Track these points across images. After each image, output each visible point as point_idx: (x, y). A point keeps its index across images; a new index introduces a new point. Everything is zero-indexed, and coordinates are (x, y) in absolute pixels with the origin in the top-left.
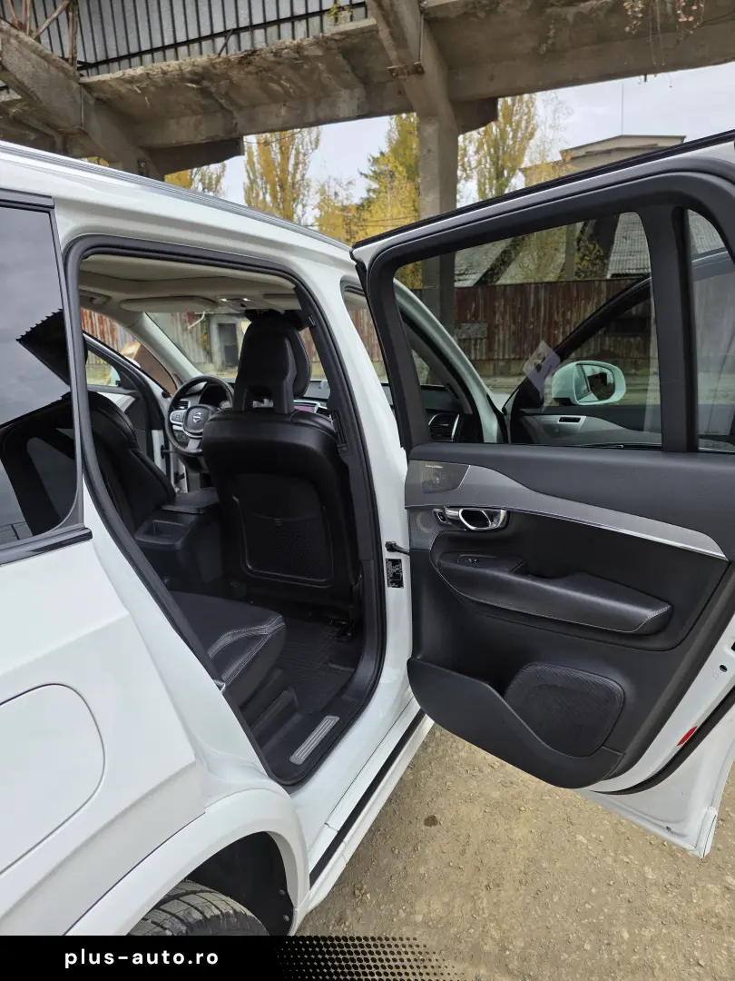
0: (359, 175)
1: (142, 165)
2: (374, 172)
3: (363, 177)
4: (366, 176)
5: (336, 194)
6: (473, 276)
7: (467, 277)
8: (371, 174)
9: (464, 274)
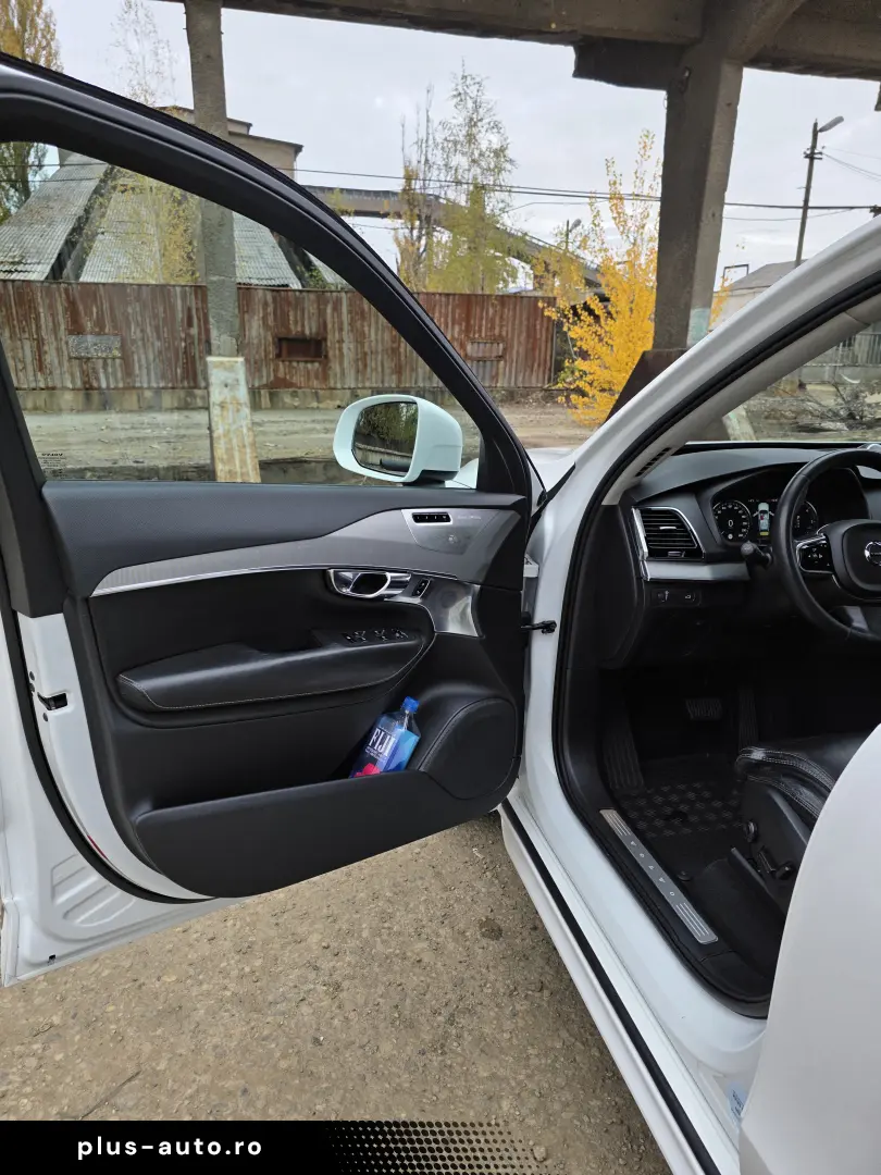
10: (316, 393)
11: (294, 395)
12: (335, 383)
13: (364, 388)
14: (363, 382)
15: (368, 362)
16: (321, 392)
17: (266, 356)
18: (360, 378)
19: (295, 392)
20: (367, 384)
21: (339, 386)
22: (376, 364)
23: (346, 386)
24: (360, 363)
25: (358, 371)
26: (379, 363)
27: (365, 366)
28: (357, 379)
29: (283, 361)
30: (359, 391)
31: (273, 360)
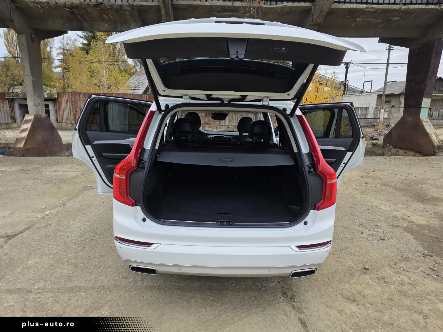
0: (77, 36)
1: (32, 36)
2: (85, 36)
3: (79, 37)
4: (81, 37)
5: (67, 44)
6: (142, 88)
7: (139, 88)
8: (83, 36)
9: (137, 87)
10: (216, 127)
11: (210, 127)
12: (222, 124)
13: (231, 125)
14: (231, 123)
15: (233, 117)
16: (218, 126)
17: (202, 115)
18: (230, 122)
19: (210, 126)
20: (232, 124)
21: (224, 124)
22: (236, 118)
23: (226, 125)
24: (230, 118)
25: (230, 120)
26: (237, 117)
27: (232, 118)
28: (229, 122)
29: (207, 117)
30: (230, 126)
31: (204, 116)
